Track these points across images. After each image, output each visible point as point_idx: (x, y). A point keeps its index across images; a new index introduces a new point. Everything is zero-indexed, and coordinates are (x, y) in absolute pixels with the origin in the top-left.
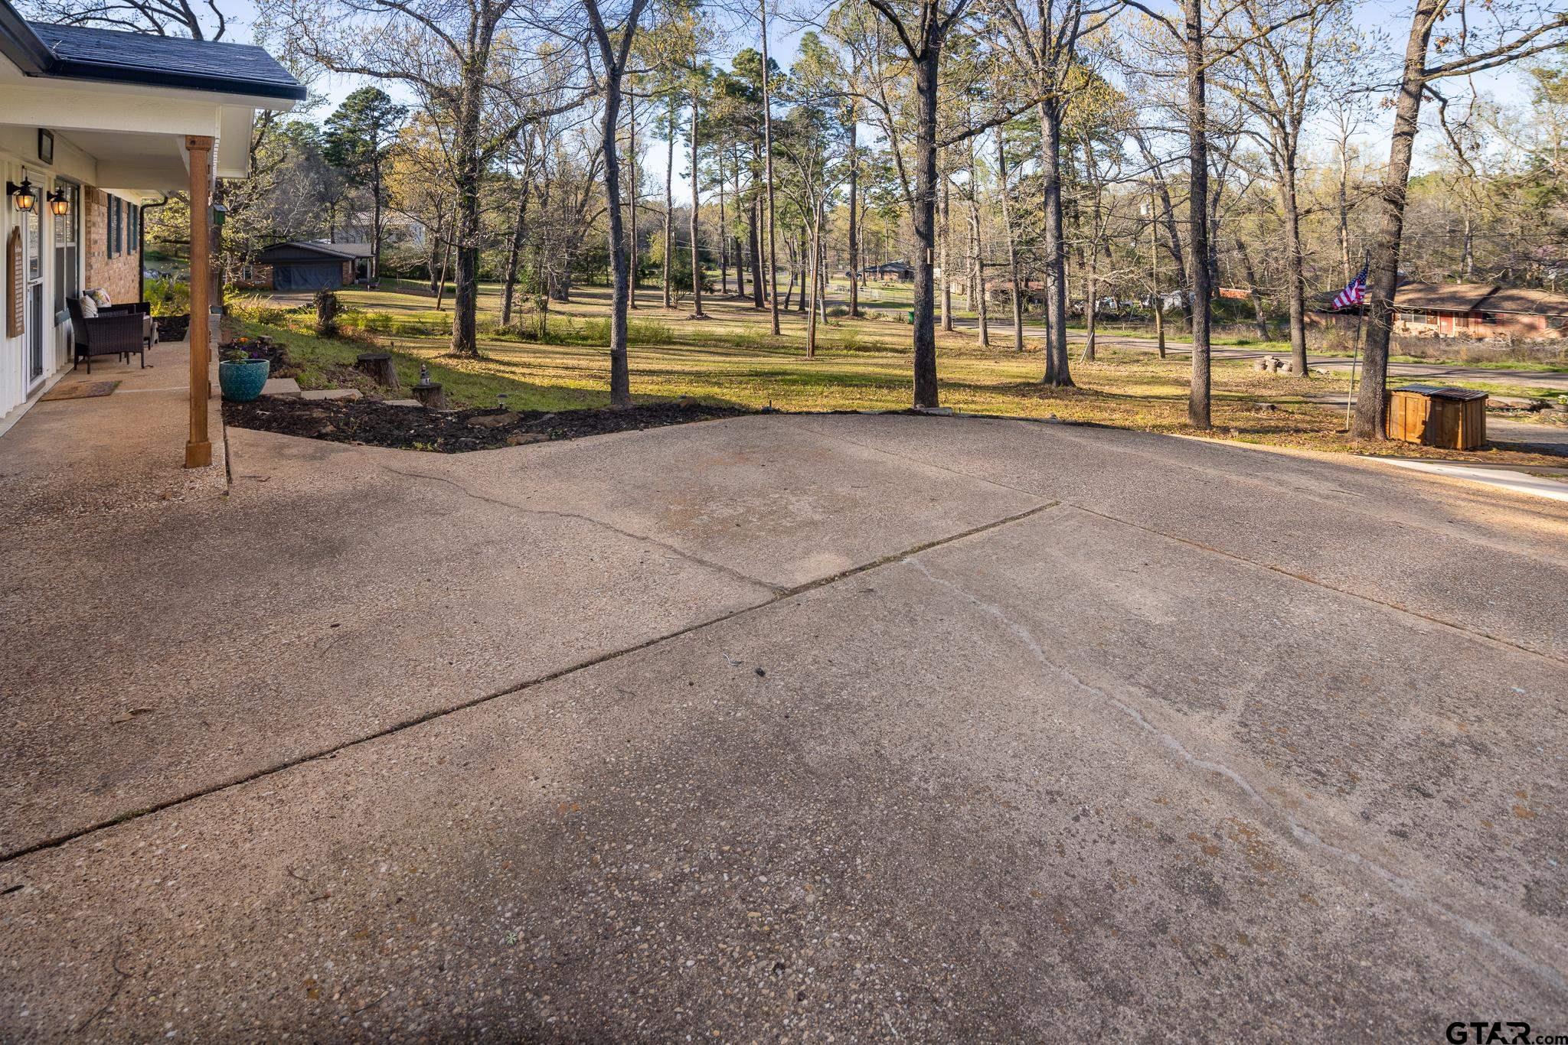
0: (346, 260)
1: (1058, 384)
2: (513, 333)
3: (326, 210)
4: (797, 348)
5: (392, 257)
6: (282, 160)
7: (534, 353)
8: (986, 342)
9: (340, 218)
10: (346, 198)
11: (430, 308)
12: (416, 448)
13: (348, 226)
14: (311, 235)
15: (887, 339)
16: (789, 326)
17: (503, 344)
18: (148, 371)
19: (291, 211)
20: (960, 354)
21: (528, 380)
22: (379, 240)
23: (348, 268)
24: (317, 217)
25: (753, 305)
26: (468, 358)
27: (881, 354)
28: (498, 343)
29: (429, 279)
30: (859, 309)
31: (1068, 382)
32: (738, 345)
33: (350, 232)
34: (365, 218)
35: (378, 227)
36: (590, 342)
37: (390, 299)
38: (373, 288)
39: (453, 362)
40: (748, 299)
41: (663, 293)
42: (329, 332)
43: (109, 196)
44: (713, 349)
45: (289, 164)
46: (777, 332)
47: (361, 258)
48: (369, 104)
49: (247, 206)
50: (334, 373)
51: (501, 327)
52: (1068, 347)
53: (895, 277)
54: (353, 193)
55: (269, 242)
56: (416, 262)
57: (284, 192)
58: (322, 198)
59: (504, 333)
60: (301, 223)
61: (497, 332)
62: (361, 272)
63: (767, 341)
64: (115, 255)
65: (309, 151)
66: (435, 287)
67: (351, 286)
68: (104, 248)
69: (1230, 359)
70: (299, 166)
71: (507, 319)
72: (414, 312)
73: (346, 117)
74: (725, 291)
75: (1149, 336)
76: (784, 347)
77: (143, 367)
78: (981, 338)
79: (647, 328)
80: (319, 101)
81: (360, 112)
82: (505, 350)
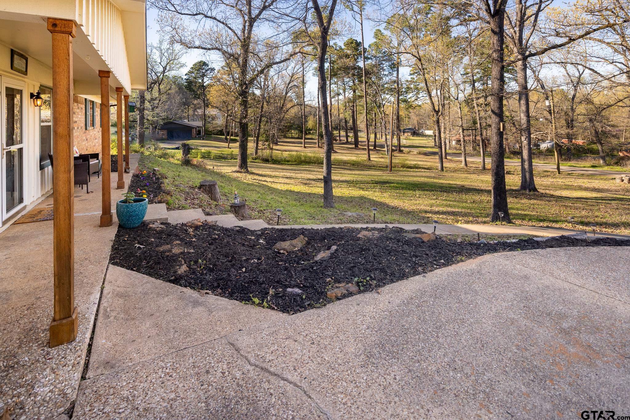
0: (193, 128)
1: (530, 191)
2: (259, 159)
3: (185, 109)
4: (380, 167)
5: (210, 127)
6: (170, 89)
7: (270, 169)
8: (466, 165)
9: (191, 112)
10: (193, 104)
11: (225, 147)
12: (254, 303)
13: (194, 115)
14: (181, 118)
15: (420, 163)
16: (374, 156)
17: (256, 164)
18: (91, 194)
19: (173, 109)
20: (455, 171)
21: (274, 186)
22: (205, 120)
23: (194, 131)
24: (183, 111)
25: (353, 146)
26: (245, 173)
27: (419, 170)
28: (254, 164)
29: (223, 135)
30: (401, 149)
31: (535, 190)
32: (353, 165)
33: (194, 117)
34: (200, 112)
35: (205, 115)
36: (290, 163)
37: (210, 144)
38: (203, 139)
39: (239, 175)
40: (350, 143)
41: (316, 141)
42: (187, 162)
43: (86, 99)
44: (343, 167)
45: (173, 91)
46: (370, 159)
47: (199, 127)
48: (201, 67)
49: (157, 107)
50: (188, 193)
51: (254, 156)
52: (505, 167)
53: (409, 134)
54: (195, 102)
55: (166, 121)
56: (219, 129)
57: (171, 102)
58: (185, 104)
59: (256, 159)
60: (176, 114)
61: (253, 159)
62: (199, 133)
63: (366, 163)
64: (90, 128)
65: (180, 87)
66: (226, 139)
67: (195, 138)
68: (83, 125)
69: (592, 175)
70: (176, 92)
71: (256, 153)
72: (219, 149)
73: (193, 72)
74: (340, 140)
75: (542, 162)
76: (374, 166)
77: (88, 193)
78: (463, 163)
79: (314, 157)
80: (183, 66)
81: (198, 70)
82: (257, 167)
